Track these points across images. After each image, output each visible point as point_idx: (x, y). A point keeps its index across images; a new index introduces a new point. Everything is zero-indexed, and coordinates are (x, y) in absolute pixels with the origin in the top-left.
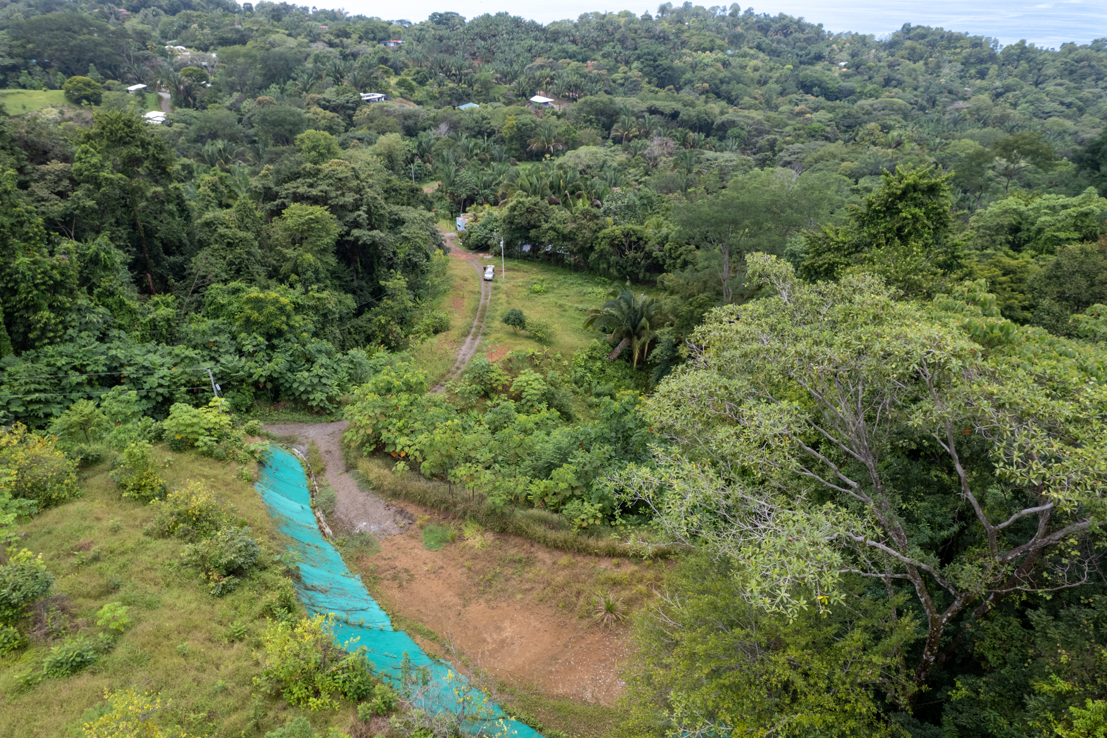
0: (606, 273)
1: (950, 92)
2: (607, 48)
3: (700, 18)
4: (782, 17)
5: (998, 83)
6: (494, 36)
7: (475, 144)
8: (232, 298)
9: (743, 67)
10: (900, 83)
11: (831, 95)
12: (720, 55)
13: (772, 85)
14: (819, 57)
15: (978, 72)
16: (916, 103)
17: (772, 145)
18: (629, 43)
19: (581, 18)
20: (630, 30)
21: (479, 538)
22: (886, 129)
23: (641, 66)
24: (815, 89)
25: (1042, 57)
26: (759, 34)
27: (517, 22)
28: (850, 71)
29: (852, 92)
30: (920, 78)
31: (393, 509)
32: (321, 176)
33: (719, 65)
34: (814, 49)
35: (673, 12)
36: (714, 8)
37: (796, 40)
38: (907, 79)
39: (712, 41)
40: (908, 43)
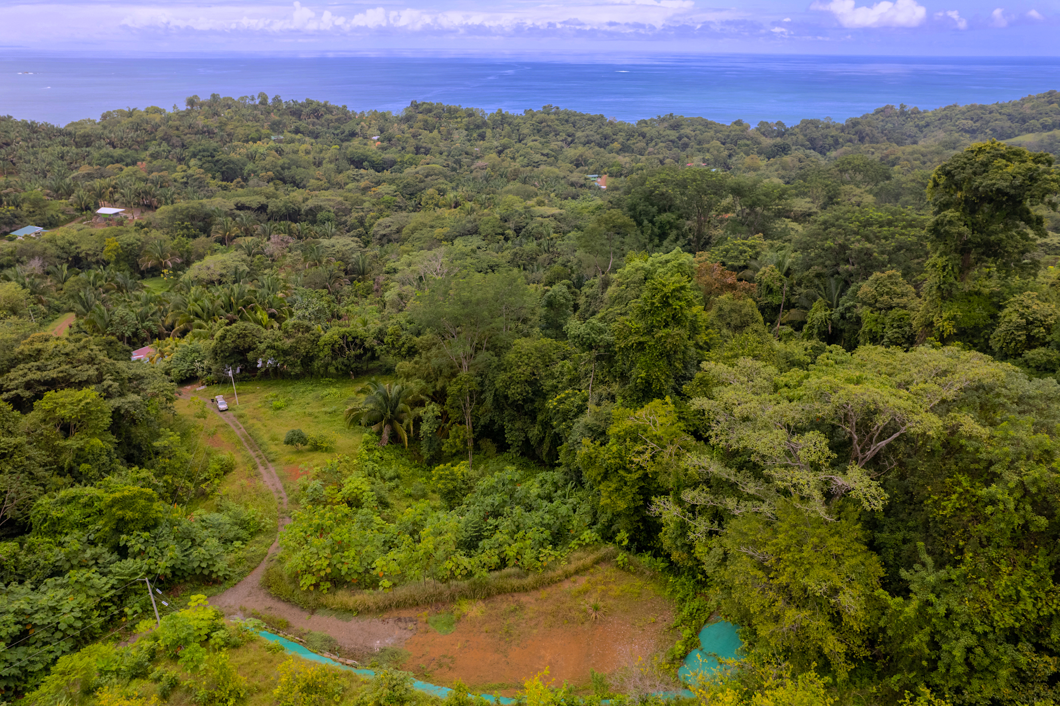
0: (326, 374)
1: (467, 153)
2: (152, 149)
3: (234, 108)
4: (309, 103)
5: (496, 143)
6: (7, 144)
7: (96, 276)
8: (70, 507)
9: (296, 152)
10: (427, 152)
11: (379, 167)
12: (272, 144)
13: (326, 165)
14: (353, 134)
15: (479, 136)
16: (448, 166)
17: (361, 222)
18: (174, 140)
19: (104, 117)
20: (171, 127)
21: (475, 609)
22: (442, 192)
23: (200, 163)
24: (365, 164)
25: (516, 121)
26: (294, 118)
27: (32, 128)
28: (385, 144)
29: (393, 163)
30: (441, 144)
31: (391, 622)
32: (46, 355)
33: (274, 152)
34: (347, 128)
35: (201, 105)
36: (242, 98)
37: (329, 121)
38: (430, 145)
39: (257, 131)
40: (420, 116)
